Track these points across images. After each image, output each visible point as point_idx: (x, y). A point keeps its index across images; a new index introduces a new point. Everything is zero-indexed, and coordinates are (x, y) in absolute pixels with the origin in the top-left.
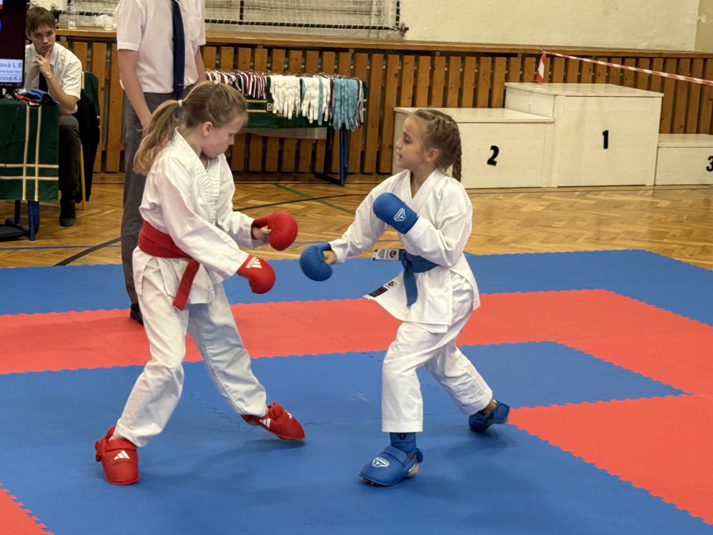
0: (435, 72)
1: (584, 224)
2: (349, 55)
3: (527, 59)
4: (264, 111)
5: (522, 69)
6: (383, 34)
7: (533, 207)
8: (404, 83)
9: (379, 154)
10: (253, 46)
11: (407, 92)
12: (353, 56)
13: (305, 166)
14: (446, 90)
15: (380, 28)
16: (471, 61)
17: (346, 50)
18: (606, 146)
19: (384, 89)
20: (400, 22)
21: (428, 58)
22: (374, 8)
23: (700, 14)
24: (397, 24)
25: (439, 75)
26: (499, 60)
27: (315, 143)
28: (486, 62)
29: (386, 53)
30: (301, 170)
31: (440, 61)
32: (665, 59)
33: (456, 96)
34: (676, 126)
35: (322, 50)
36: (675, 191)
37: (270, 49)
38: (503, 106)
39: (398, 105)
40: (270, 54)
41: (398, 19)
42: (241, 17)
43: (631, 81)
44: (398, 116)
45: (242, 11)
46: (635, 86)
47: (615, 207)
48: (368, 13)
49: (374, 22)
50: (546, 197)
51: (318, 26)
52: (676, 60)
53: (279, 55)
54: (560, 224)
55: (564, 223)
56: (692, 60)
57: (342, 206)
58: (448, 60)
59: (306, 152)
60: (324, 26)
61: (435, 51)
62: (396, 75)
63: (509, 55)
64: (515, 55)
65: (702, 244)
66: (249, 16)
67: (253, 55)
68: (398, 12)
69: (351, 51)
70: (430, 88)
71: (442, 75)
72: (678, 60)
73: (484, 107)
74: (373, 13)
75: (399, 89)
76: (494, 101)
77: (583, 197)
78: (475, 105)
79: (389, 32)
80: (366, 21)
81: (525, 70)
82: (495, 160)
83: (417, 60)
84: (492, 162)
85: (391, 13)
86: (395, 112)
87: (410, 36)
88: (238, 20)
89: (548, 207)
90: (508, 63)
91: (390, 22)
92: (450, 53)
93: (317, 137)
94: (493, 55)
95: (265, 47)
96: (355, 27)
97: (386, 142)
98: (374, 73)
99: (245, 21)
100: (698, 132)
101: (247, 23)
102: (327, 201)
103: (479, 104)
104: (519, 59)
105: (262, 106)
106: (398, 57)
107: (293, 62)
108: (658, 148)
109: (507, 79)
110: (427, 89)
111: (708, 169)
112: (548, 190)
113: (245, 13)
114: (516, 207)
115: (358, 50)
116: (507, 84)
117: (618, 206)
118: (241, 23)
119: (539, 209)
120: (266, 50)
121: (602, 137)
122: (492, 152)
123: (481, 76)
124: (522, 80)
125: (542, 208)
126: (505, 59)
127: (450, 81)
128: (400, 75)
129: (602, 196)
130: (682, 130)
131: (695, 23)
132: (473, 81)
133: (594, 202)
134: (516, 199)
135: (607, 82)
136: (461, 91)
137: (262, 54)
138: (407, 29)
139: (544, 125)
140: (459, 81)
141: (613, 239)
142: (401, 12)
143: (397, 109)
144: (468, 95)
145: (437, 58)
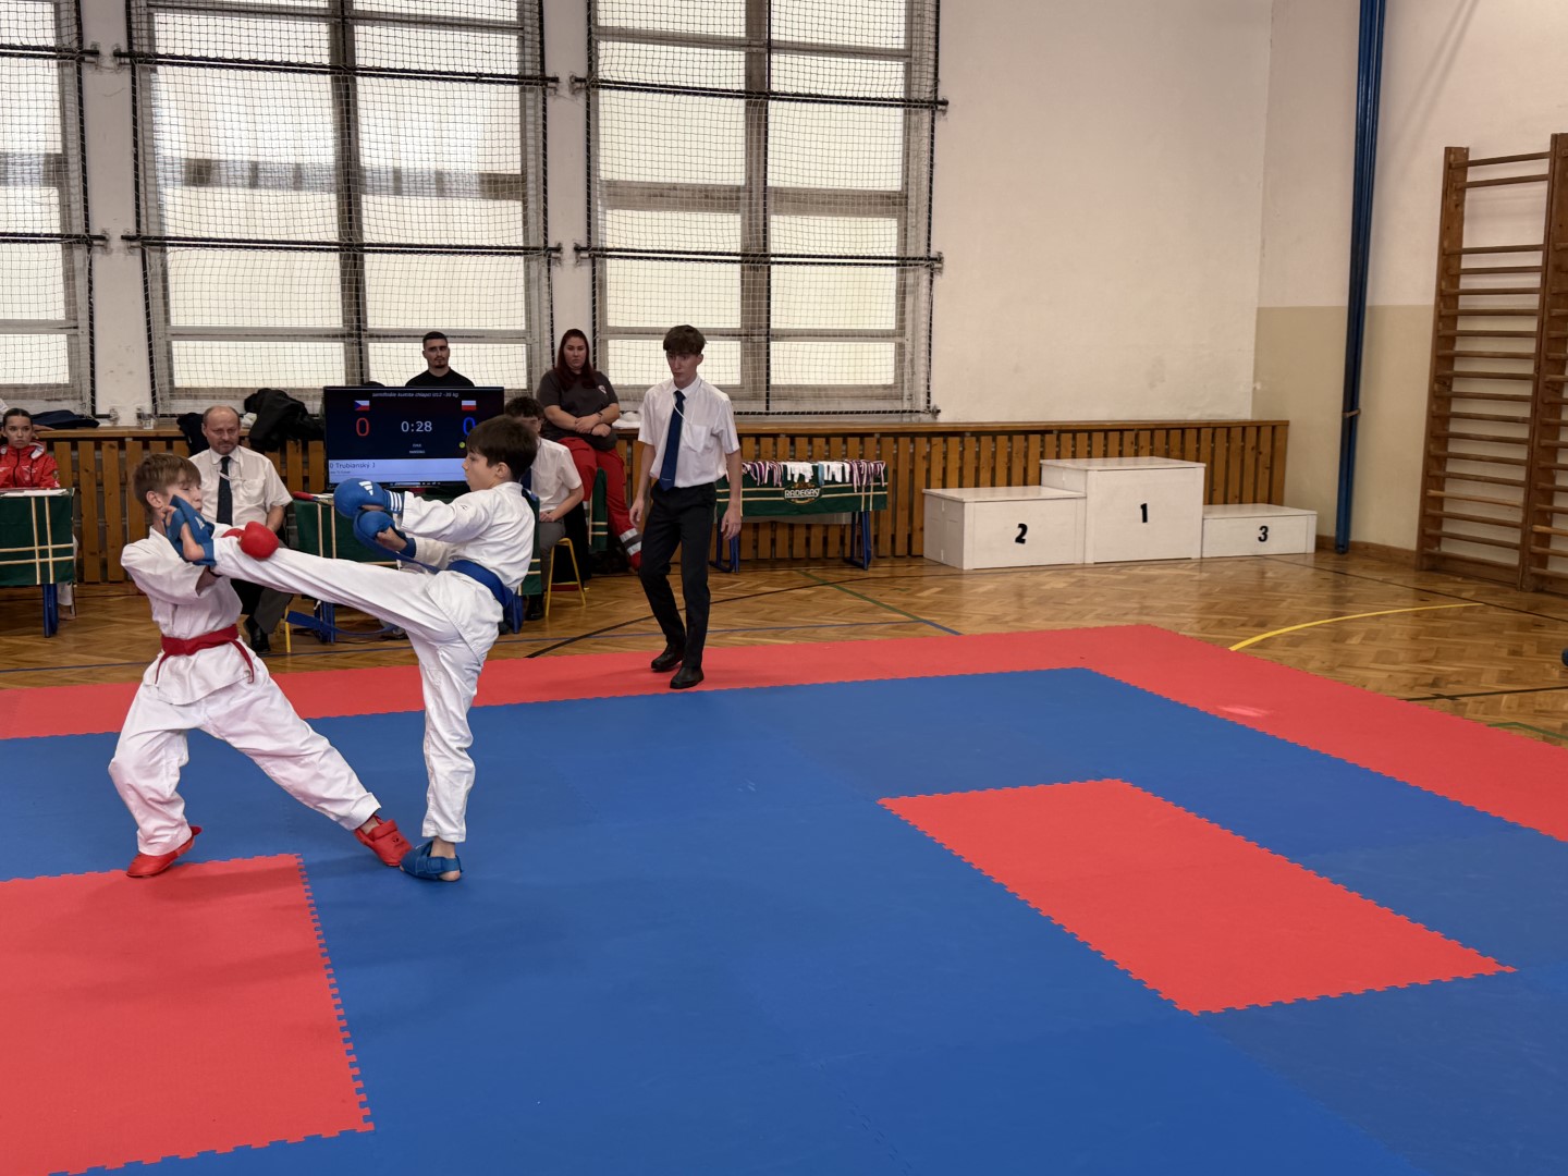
0: (966, 452)
1: (1102, 599)
2: (874, 440)
3: (1063, 435)
4: (782, 499)
5: (1058, 446)
6: (915, 418)
7: (1059, 583)
8: (933, 465)
9: (910, 537)
10: (775, 436)
11: (937, 473)
12: (878, 442)
13: (833, 551)
14: (977, 470)
15: (911, 412)
16: (1002, 439)
17: (870, 435)
18: (1145, 520)
19: (912, 471)
20: (932, 404)
21: (957, 439)
22: (906, 392)
23: (1255, 381)
24: (928, 407)
25: (970, 456)
26: (1032, 437)
27: (843, 528)
28: (1019, 440)
29: (913, 435)
30: (830, 555)
31: (970, 441)
32: (1215, 428)
33: (989, 475)
34: (1230, 496)
35: (845, 436)
36: (1220, 564)
37: (792, 437)
38: (1040, 484)
39: (928, 487)
40: (792, 443)
41: (929, 402)
42: (768, 408)
43: (1177, 453)
44: (927, 499)
45: (768, 402)
46: (1183, 458)
47: (1145, 582)
48: (901, 398)
49: (907, 406)
50: (1078, 573)
51: (847, 413)
52: (1225, 430)
53: (802, 443)
54: (1075, 601)
55: (1080, 600)
56: (1244, 428)
57: (853, 590)
58: (978, 440)
59: (834, 537)
60: (852, 413)
61: (964, 432)
62: (924, 457)
63: (1043, 431)
64: (1050, 432)
65: (1220, 617)
66: (775, 406)
67: (775, 444)
68: (929, 394)
69: (877, 436)
70: (961, 469)
71: (973, 456)
72: (1229, 429)
73: (1019, 485)
74: (905, 398)
75: (928, 471)
76: (1030, 479)
77: (1117, 572)
78: (1009, 484)
79: (921, 415)
80: (898, 406)
81: (1062, 447)
82: (1024, 538)
83: (945, 441)
84: (1020, 540)
85: (923, 397)
86: (924, 494)
87: (943, 418)
88: (764, 410)
89: (1073, 584)
90: (1043, 441)
91: (922, 405)
92: (980, 433)
93: (844, 523)
94: (1027, 432)
95: (788, 435)
96: (884, 412)
97: (916, 524)
98: (901, 456)
99: (771, 411)
100: (1255, 502)
101: (773, 414)
102: (841, 585)
103: (1013, 482)
104: (1054, 436)
105: (780, 494)
106: (925, 439)
107: (816, 450)
108: (1203, 519)
109: (1042, 456)
110: (957, 471)
111: (1260, 539)
112: (1084, 567)
113: (771, 404)
114: (1039, 584)
115: (884, 435)
116: (1042, 461)
117: (1148, 580)
118: (767, 414)
119: (1061, 585)
120: (788, 439)
121: (1141, 511)
122: (1020, 530)
123: (1014, 455)
124: (1058, 457)
125: (1065, 585)
126: (1039, 436)
127: (982, 460)
128: (928, 457)
129: (1138, 571)
130: (1237, 500)
131: (1250, 390)
132: (1006, 460)
133: (1124, 577)
134: (1042, 577)
135: (1152, 454)
136: (993, 470)
137: (783, 442)
138: (939, 411)
139: (1074, 501)
140: (991, 461)
141: (1126, 614)
142: (932, 395)
143: (925, 490)
144: (1001, 473)
145: (966, 439)
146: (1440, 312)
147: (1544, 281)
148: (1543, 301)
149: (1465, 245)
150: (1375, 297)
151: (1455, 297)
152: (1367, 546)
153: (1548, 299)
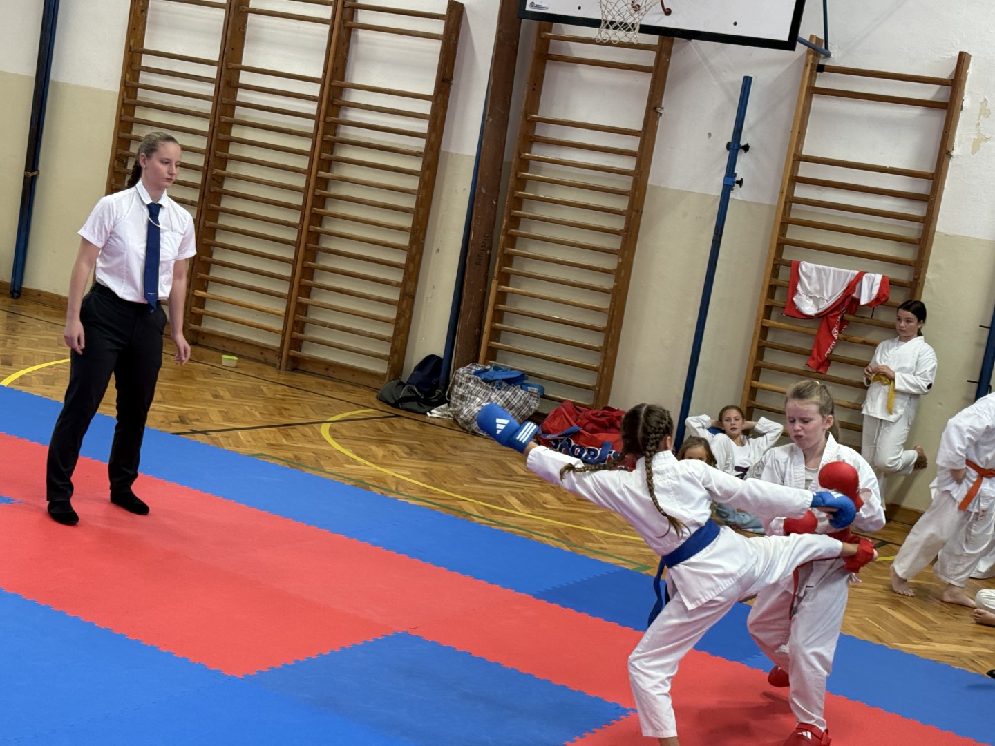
146: (123, 99)
147: (217, 91)
148: (215, 108)
149: (146, 47)
150: (61, 73)
151: (135, 89)
152: (40, 294)
153: (219, 107)
